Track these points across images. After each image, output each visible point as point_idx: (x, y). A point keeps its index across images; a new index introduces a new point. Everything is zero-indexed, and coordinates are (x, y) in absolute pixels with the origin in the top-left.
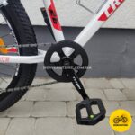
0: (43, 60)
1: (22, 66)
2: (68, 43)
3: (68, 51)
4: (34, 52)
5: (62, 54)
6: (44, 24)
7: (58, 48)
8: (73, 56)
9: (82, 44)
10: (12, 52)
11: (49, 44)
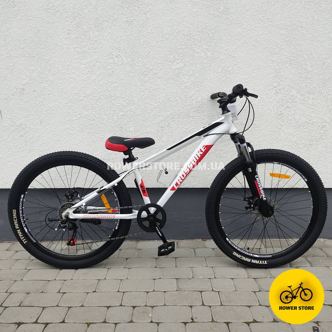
0: (136, 217)
1: (121, 220)
2: (153, 205)
3: (152, 210)
4: (130, 211)
5: (148, 212)
6: (135, 187)
7: (146, 208)
8: (156, 213)
9: (162, 206)
10: (114, 212)
11: (140, 206)
